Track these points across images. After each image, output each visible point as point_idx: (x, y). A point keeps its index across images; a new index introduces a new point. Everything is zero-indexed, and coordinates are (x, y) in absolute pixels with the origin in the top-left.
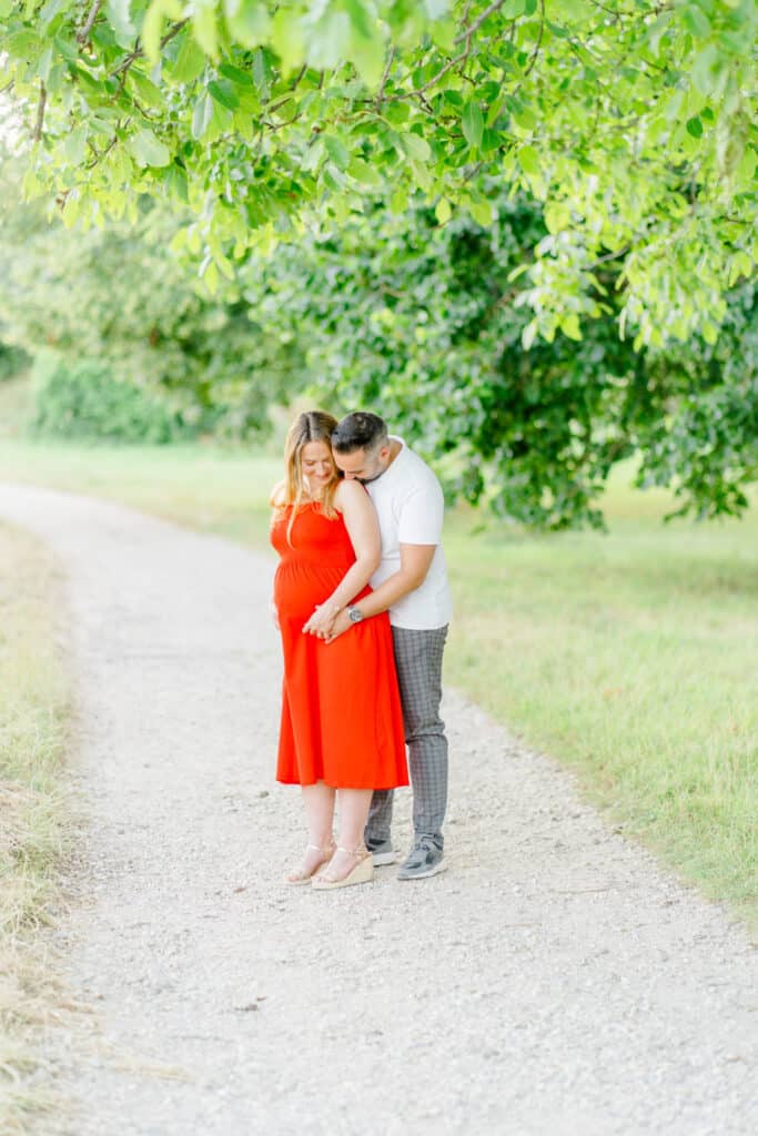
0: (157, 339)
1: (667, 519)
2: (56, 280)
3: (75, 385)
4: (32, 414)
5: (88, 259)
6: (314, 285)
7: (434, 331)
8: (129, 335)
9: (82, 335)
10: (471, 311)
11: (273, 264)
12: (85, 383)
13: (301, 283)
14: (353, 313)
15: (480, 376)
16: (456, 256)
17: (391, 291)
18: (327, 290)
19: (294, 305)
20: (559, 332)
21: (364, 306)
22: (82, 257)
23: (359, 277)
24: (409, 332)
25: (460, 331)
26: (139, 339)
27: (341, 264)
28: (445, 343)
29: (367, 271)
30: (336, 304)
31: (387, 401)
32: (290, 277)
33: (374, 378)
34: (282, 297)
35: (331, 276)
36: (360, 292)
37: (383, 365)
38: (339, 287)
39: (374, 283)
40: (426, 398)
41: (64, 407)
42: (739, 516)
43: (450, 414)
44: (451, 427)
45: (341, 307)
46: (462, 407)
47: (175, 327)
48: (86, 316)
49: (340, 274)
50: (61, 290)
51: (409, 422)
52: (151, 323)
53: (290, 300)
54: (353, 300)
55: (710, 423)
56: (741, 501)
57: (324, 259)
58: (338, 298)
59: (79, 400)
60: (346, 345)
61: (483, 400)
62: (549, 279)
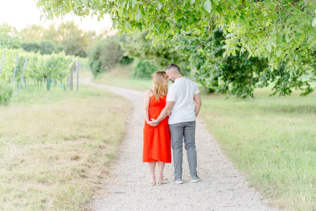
0: (158, 55)
1: (270, 96)
2: (135, 41)
3: (144, 65)
4: (133, 72)
5: (142, 36)
6: (186, 43)
7: (211, 54)
8: (152, 54)
9: (141, 54)
10: (219, 49)
11: (178, 39)
12: (146, 65)
13: (184, 43)
14: (195, 50)
15: (222, 63)
16: (216, 37)
17: (203, 44)
18: (189, 44)
19: (182, 48)
20: (231, 54)
21: (197, 48)
22: (140, 36)
23: (196, 42)
24: (206, 54)
25: (217, 53)
26: (154, 55)
27: (192, 39)
28: (214, 56)
29: (197, 40)
30: (191, 47)
31: (202, 69)
32: (181, 42)
33: (199, 64)
34: (179, 46)
35: (190, 41)
36: (196, 45)
37: (201, 61)
38: (192, 44)
39: (199, 43)
40: (210, 68)
41: (141, 71)
42: (290, 95)
43: (215, 72)
44: (215, 75)
45: (192, 48)
46: (218, 70)
47: (162, 52)
48: (141, 49)
49: (192, 41)
50: (137, 43)
51: (207, 74)
52: (157, 51)
53: (181, 47)
54: (195, 46)
55: (270, 73)
56: (290, 91)
57: (188, 38)
58: (192, 46)
59: (145, 69)
60: (193, 57)
61: (223, 69)
62: (229, 43)
